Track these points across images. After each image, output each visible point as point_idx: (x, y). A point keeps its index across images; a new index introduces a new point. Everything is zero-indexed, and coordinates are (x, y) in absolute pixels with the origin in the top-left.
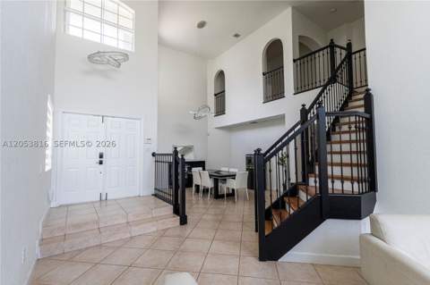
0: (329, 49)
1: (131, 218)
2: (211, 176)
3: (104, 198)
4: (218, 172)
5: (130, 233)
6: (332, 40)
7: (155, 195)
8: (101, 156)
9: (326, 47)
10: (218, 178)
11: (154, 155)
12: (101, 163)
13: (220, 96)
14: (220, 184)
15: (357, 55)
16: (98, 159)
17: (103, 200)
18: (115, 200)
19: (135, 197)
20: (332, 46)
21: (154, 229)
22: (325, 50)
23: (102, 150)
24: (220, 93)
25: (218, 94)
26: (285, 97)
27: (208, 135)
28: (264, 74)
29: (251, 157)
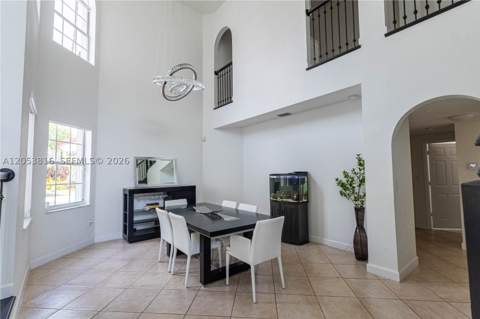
13: (224, 73)
24: (224, 68)
25: (221, 70)
26: (359, 47)
27: (205, 141)
28: (308, 13)
29: (280, 179)
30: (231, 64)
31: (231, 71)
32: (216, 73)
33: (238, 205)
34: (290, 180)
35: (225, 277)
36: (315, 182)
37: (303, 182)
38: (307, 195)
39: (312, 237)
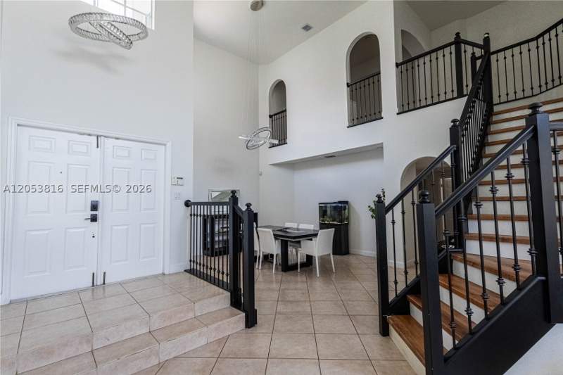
0: (453, 47)
1: (156, 323)
2: (276, 237)
3: (99, 281)
4: (284, 230)
5: (157, 354)
6: (458, 34)
7: (191, 271)
8: (94, 207)
9: (449, 45)
10: (287, 239)
11: (187, 204)
12: (94, 219)
14: (290, 249)
15: (501, 55)
16: (89, 213)
17: (98, 286)
18: (121, 284)
19: (156, 276)
20: (458, 42)
21: (203, 342)
22: (447, 50)
23: (95, 196)
24: (278, 113)
25: (275, 115)
26: (382, 118)
27: (261, 175)
28: (348, 85)
29: (326, 207)
30: (285, 111)
31: (285, 117)
32: (271, 116)
33: (298, 225)
34: (335, 207)
35: (297, 269)
36: (353, 208)
37: (345, 208)
38: (348, 219)
39: (352, 250)
